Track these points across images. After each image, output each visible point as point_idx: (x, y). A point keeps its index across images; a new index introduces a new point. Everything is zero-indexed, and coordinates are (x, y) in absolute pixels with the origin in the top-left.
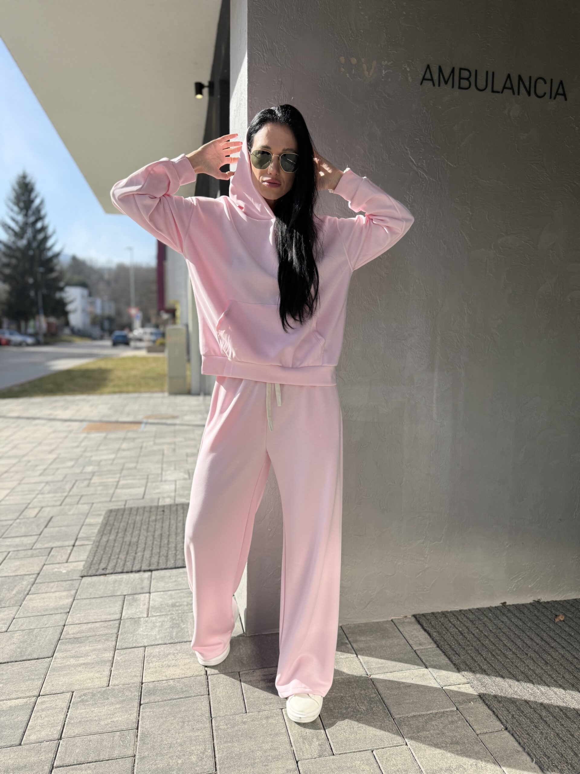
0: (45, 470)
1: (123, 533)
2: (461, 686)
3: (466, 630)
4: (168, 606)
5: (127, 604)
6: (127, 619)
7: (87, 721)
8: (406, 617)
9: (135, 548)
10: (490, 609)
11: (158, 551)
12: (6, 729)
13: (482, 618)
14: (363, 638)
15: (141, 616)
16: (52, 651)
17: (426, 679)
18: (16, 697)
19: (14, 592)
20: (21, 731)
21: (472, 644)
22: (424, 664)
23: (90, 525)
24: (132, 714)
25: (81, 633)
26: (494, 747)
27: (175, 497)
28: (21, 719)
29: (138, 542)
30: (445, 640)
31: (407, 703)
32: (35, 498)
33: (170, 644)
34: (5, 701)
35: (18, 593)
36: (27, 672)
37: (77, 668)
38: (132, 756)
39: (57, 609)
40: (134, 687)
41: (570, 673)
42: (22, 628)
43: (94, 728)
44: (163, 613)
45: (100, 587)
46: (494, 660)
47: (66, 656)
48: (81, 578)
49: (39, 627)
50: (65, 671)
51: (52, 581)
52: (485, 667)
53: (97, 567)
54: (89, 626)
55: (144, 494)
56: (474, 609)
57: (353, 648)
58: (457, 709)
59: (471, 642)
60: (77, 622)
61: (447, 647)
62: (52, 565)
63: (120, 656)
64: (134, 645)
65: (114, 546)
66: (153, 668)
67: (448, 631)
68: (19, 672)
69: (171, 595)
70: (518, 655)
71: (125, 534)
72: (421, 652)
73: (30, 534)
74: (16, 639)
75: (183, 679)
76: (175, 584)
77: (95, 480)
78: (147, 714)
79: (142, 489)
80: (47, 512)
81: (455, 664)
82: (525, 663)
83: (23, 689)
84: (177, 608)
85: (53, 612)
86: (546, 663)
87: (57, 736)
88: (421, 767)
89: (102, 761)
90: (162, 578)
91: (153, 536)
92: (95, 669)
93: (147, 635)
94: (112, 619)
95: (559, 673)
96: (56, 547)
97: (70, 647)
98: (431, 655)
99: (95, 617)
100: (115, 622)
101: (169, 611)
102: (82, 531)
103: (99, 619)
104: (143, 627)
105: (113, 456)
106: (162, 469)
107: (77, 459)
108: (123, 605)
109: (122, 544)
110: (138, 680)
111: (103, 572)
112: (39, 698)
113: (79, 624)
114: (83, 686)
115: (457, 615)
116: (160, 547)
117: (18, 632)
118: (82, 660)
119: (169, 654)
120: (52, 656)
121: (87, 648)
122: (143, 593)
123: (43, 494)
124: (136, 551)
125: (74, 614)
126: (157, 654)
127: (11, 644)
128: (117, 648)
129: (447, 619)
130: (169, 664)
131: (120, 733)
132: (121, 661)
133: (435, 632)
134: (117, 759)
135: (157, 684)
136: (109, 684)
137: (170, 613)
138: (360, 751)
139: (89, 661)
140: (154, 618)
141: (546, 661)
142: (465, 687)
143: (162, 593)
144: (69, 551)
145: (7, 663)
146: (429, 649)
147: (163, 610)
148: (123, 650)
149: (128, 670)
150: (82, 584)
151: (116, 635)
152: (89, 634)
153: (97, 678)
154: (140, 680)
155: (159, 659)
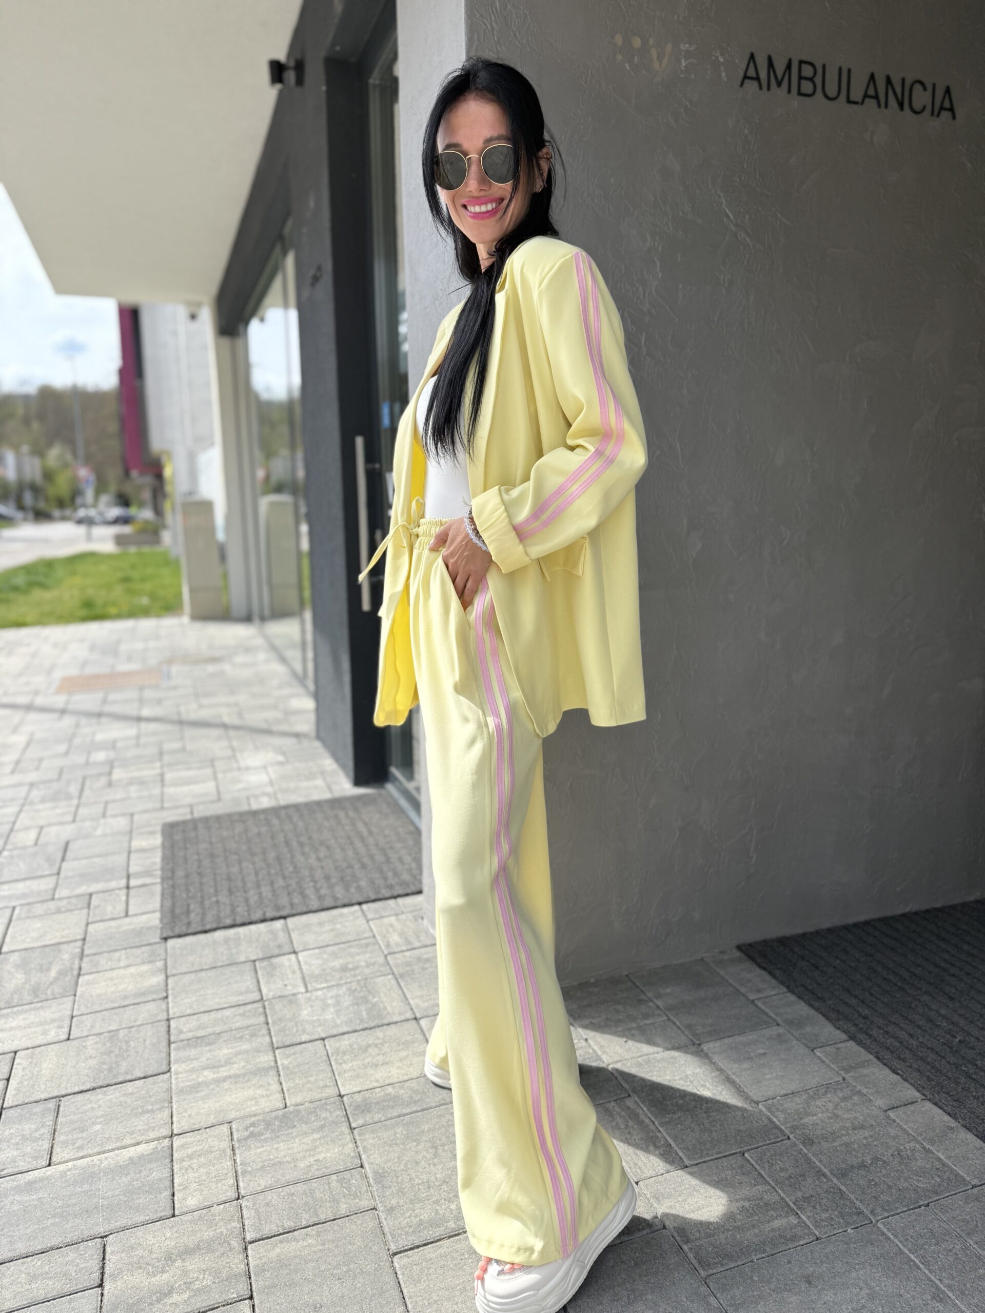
0: (18, 762)
1: (209, 860)
2: (840, 1045)
3: (822, 962)
4: (334, 971)
5: (263, 975)
6: (274, 998)
7: (274, 1165)
8: (722, 952)
9: (239, 884)
10: (845, 928)
11: (284, 884)
12: (139, 1194)
13: (839, 942)
14: (668, 990)
15: (294, 991)
16: (165, 1062)
17: (784, 1041)
18: (132, 1141)
19: (53, 973)
20: (167, 1193)
21: (837, 981)
22: (774, 1019)
23: (142, 850)
24: (345, 1145)
25: (205, 1028)
26: (916, 1127)
27: (275, 793)
28: (159, 1175)
29: (241, 873)
30: (797, 980)
31: (770, 1079)
32: (20, 811)
33: (363, 1030)
34: (116, 1152)
35: (61, 973)
36: (136, 1101)
37: (221, 1085)
38: (371, 1209)
39: (143, 994)
40: (331, 1103)
42: (96, 1031)
43: (291, 1176)
44: (332, 983)
45: (206, 952)
46: (875, 1001)
47: (193, 1068)
48: (163, 941)
49: (124, 1026)
50: (201, 1091)
51: (114, 948)
52: (867, 1012)
53: (186, 921)
54: (213, 1015)
55: (219, 792)
56: (822, 930)
57: (658, 1007)
58: (844, 1079)
59: (835, 978)
60: (189, 1011)
61: (803, 989)
62: (101, 924)
63: (286, 1058)
64: (304, 1038)
65: (201, 884)
66: (350, 1070)
68: (121, 1102)
69: (334, 953)
70: (908, 991)
71: (213, 861)
72: (764, 1003)
73: (39, 873)
74: (92, 1049)
75: (408, 1084)
76: (332, 934)
77: (118, 774)
78: (371, 1141)
79: (211, 785)
80: (56, 834)
81: (823, 1014)
82: (920, 1002)
83: (140, 1127)
84: (352, 973)
85: (138, 1000)
86: (952, 999)
87: (232, 1194)
88: (823, 1168)
89: (325, 1222)
90: (308, 926)
91: (265, 861)
92: (253, 1082)
93: (318, 1020)
94: (248, 1001)
95: (974, 1012)
96: (97, 893)
97: (193, 1052)
98: (780, 1005)
99: (217, 1000)
100: (255, 1005)
101: (341, 978)
102: (131, 863)
103: (225, 1003)
104: (306, 1009)
105: (131, 733)
106: (233, 749)
107: (70, 740)
108: (257, 976)
109: (215, 879)
110: (334, 1091)
112: (175, 1138)
113: (194, 1014)
114: (243, 1112)
115: (801, 942)
116: (284, 878)
117: (90, 1037)
118: (224, 1072)
119: (368, 1047)
120: (169, 1071)
121: (225, 1051)
122: (284, 954)
123: (32, 803)
124: (244, 888)
125: (178, 999)
126: (348, 1047)
127: (87, 1059)
128: (275, 1046)
129: (789, 949)
130: (374, 1061)
131: (337, 1176)
132: (290, 1065)
133: (778, 969)
134: (348, 1216)
135: (367, 1095)
136: (286, 1104)
137: (343, 982)
138: (725, 1156)
139: (237, 1072)
140: (320, 993)
141: (950, 996)
142: (846, 1047)
143: (317, 951)
144: (124, 898)
145: (93, 1089)
146: (774, 997)
147: (329, 978)
148: (288, 1048)
149: (310, 1079)
150: (169, 950)
151: (265, 1025)
152: (218, 1029)
153: (263, 1096)
154: (336, 1092)
155: (355, 1056)
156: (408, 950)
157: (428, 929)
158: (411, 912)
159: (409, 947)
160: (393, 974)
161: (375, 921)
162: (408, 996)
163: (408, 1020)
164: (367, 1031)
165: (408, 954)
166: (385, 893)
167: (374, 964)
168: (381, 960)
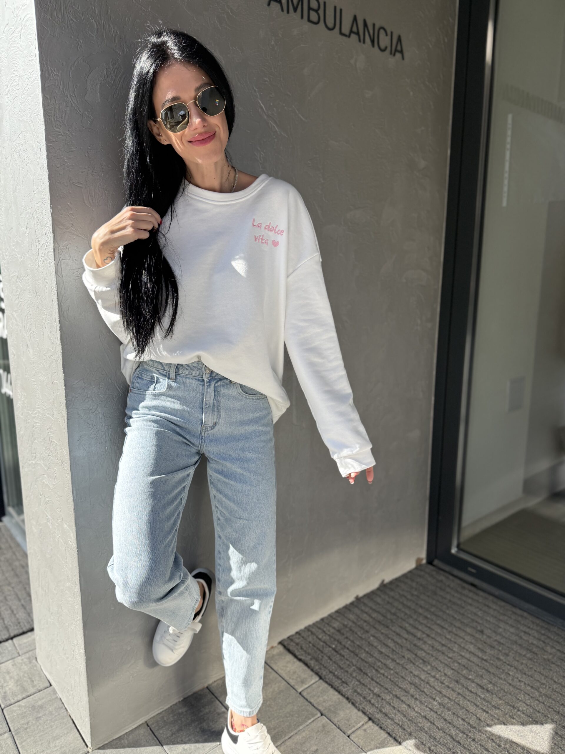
3: (339, 647)
8: (272, 647)
10: (347, 608)
13: (346, 623)
17: (328, 732)
21: (352, 662)
22: (318, 709)
30: (325, 667)
41: (448, 666)
46: (380, 677)
52: (376, 690)
56: (332, 613)
59: (350, 660)
61: (331, 676)
67: (322, 652)
70: (398, 661)
72: (308, 694)
81: (347, 699)
86: (425, 662)
95: (440, 671)
98: (319, 694)
115: (322, 627)
129: (315, 637)
133: (311, 659)
141: (423, 660)
142: (370, 727)
146: (314, 686)
166: (5, 636)
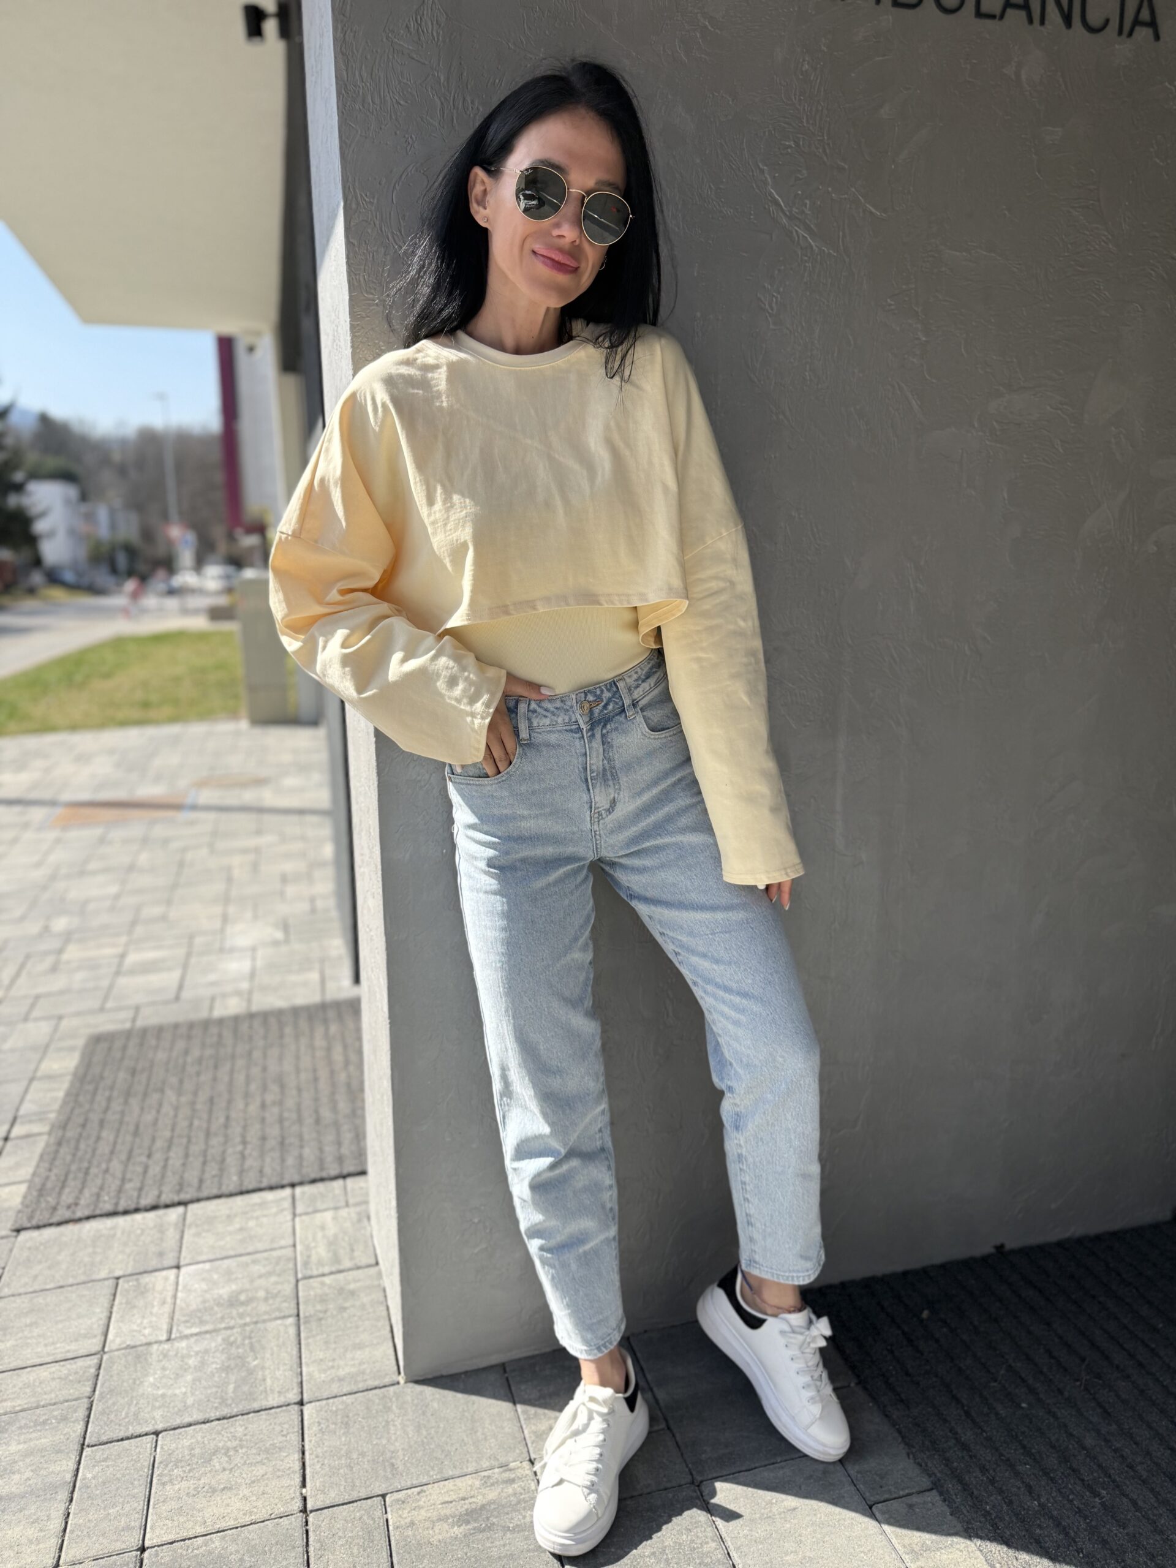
1: (121, 1100)
2: (915, 1499)
3: (919, 1334)
4: (219, 1304)
5: (121, 1304)
6: (118, 1350)
9: (147, 1142)
10: (968, 1264)
11: (203, 1147)
13: (953, 1292)
15: (152, 1339)
17: (831, 1485)
21: (935, 1369)
23: (50, 1077)
25: (5, 1400)
27: (250, 992)
29: (155, 1122)
30: (874, 1363)
33: (219, 1419)
40: (123, 1564)
41: (1163, 1440)
44: (208, 1327)
45: (60, 1258)
46: (987, 1414)
48: (15, 1234)
53: (55, 1202)
54: (24, 1376)
55: (181, 987)
56: (931, 1266)
59: (933, 1363)
63: (94, 1466)
64: (131, 1431)
65: (98, 1139)
66: (172, 1499)
67: (879, 1335)
69: (229, 1272)
71: (126, 1102)
75: (245, 1529)
76: (239, 1237)
77: (73, 952)
79: (176, 975)
84: (241, 1310)
90: (211, 1220)
91: (193, 1103)
92: (27, 1512)
93: (163, 1396)
94: (81, 1353)
99: (39, 1350)
100: (89, 1361)
102: (29, 1097)
103: (49, 1355)
104: (156, 1373)
105: (113, 889)
106: (225, 919)
107: (35, 898)
108: (112, 1307)
109: (118, 1131)
110: (134, 1541)
111: (68, 1215)
115: (898, 1288)
116: (208, 1134)
119: (214, 1454)
121: (14, 1448)
122: (163, 1269)
124: (150, 1148)
126: (186, 1452)
128: (86, 1443)
129: (875, 1301)
130: (213, 1482)
132: (94, 1481)
133: (850, 1339)
135: (180, 1551)
136: (59, 1557)
137: (223, 1325)
139: (13, 1489)
140: (183, 1344)
141: (1105, 1410)
143: (207, 1266)
147: (206, 1318)
148: (103, 1447)
149: (110, 1511)
150: (15, 1251)
151: (86, 1400)
152: (20, 1403)
153: (31, 1542)
154: (136, 1542)
155: (190, 1471)
156: (332, 1273)
157: (372, 1236)
158: (357, 1204)
159: (334, 1269)
160: (298, 1315)
161: (304, 1218)
162: (304, 1361)
163: (289, 1405)
164: (225, 1421)
165: (327, 1280)
166: (334, 1171)
167: (275, 1296)
168: (288, 1288)
